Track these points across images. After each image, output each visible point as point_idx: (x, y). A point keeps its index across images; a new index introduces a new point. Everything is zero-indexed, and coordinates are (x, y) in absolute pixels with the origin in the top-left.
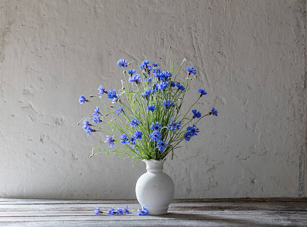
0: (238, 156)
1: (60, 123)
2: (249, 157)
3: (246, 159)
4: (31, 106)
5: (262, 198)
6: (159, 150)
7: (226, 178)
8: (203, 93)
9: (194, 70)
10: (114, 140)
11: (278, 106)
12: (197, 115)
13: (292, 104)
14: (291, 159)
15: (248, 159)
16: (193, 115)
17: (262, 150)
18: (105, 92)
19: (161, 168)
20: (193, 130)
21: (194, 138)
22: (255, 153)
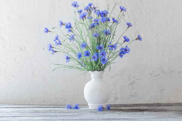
0: (151, 74)
1: (24, 50)
2: (159, 75)
3: (157, 76)
4: (3, 37)
5: (169, 104)
8: (129, 25)
9: (124, 8)
10: (69, 58)
12: (126, 40)
15: (159, 76)
16: (124, 40)
17: (169, 70)
18: (63, 24)
20: (126, 50)
21: (125, 56)
22: (164, 72)
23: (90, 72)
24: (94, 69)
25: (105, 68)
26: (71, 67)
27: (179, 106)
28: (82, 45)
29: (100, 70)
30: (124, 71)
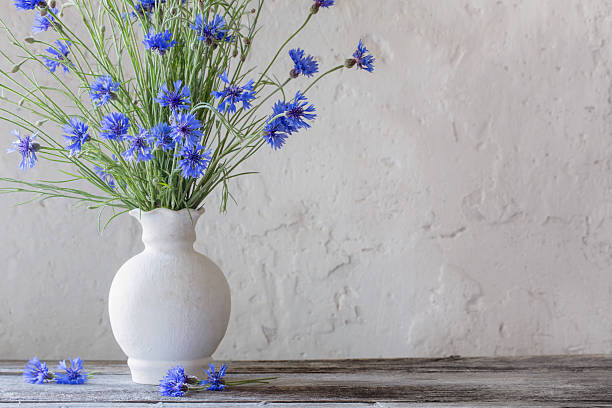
0: (428, 227)
2: (462, 230)
3: (453, 235)
5: (502, 360)
6: (185, 175)
7: (389, 295)
10: (36, 147)
11: (558, 69)
12: (304, 66)
13: (604, 64)
14: (595, 234)
15: (460, 234)
16: (292, 65)
17: (505, 208)
19: (187, 236)
20: (296, 112)
21: (294, 140)
22: (480, 217)
23: (136, 212)
24: (153, 202)
25: (204, 195)
26: (50, 189)
27: (546, 370)
28: (100, 87)
29: (182, 207)
30: (307, 212)
